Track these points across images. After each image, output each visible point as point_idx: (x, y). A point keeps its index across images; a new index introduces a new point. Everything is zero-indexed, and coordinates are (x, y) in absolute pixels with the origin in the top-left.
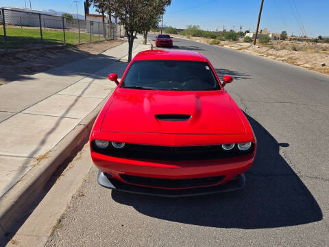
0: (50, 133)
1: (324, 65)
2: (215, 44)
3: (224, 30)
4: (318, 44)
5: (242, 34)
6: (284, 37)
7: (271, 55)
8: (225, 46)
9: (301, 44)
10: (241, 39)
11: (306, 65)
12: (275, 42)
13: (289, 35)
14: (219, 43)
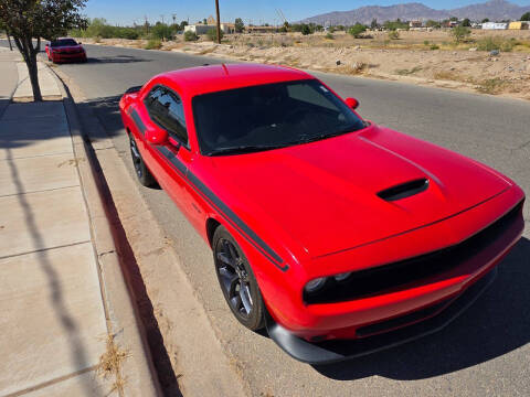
0: (56, 295)
1: (339, 63)
2: (154, 48)
3: (147, 24)
4: (288, 34)
5: (179, 28)
6: (240, 28)
7: (258, 57)
8: (174, 51)
9: (268, 36)
10: (180, 37)
11: (315, 66)
12: (231, 37)
13: (246, 25)
14: (160, 46)
